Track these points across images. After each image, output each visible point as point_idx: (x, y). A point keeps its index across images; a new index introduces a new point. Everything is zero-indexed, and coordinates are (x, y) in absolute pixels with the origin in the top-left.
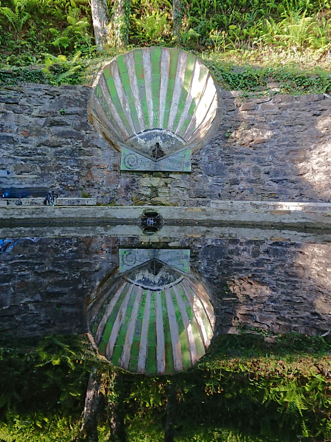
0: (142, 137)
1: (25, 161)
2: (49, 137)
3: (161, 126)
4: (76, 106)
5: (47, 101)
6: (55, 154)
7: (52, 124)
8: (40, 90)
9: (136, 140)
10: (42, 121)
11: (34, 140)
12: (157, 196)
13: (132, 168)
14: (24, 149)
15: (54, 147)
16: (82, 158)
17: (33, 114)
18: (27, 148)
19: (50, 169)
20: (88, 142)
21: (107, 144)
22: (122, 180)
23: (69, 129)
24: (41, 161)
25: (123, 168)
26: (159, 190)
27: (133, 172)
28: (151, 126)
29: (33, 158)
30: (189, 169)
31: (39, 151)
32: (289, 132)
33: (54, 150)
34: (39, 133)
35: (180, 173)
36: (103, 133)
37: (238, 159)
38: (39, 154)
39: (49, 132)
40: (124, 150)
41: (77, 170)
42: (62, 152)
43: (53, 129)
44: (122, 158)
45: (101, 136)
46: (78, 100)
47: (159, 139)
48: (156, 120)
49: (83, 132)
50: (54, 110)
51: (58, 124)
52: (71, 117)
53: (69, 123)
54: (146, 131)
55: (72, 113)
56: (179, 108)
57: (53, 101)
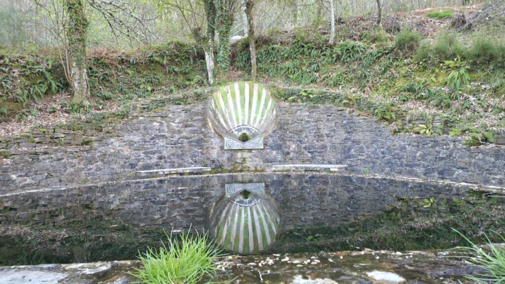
0: (236, 130)
1: (172, 147)
2: (184, 134)
3: (246, 124)
4: (199, 116)
5: (183, 114)
6: (188, 142)
7: (186, 126)
8: (179, 109)
9: (232, 132)
10: (181, 125)
11: (177, 136)
12: (245, 163)
13: (231, 148)
14: (171, 141)
15: (187, 139)
16: (203, 144)
17: (176, 122)
18: (173, 140)
19: (185, 151)
20: (206, 135)
21: (217, 135)
22: (226, 155)
23: (195, 128)
24: (181, 147)
25: (226, 148)
26: (246, 159)
27: (231, 150)
28: (241, 124)
29: (176, 146)
30: (262, 147)
31: (180, 142)
32: (315, 125)
33: (188, 140)
34: (179, 132)
35: (258, 149)
36: (214, 130)
37: (289, 140)
38: (180, 143)
39: (185, 130)
40: (226, 139)
41: (200, 150)
42: (191, 142)
43: (187, 129)
44: (225, 142)
45: (213, 131)
46: (200, 113)
47: (245, 131)
48: (243, 121)
49: (203, 130)
50: (187, 119)
51: (190, 126)
52: (196, 122)
53: (195, 125)
54: (238, 127)
55: (196, 120)
56: (256, 114)
57: (186, 114)
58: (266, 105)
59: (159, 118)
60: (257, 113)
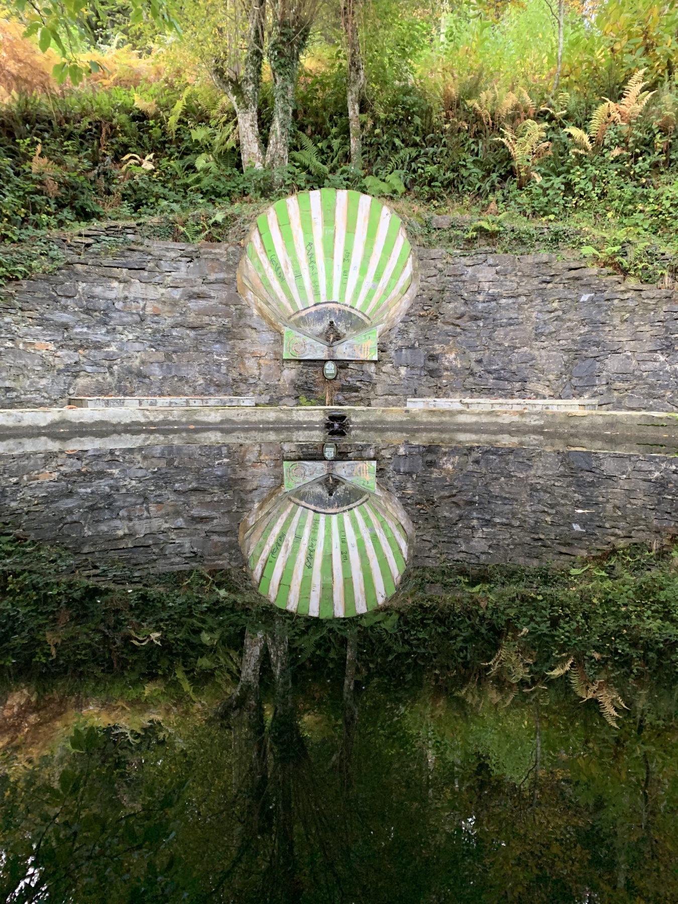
0: (310, 315)
1: (156, 347)
3: (336, 299)
4: (222, 271)
5: (183, 265)
6: (196, 337)
7: (191, 297)
8: (173, 250)
9: (302, 317)
10: (177, 293)
11: (167, 320)
13: (299, 356)
14: (155, 331)
15: (194, 328)
16: (231, 342)
17: (165, 283)
18: (159, 330)
19: (189, 358)
21: (264, 323)
22: (286, 372)
23: (213, 303)
25: (286, 355)
27: (300, 361)
28: (323, 298)
30: (375, 357)
31: (174, 334)
33: (194, 332)
34: (173, 309)
35: (363, 362)
36: (259, 309)
38: (174, 338)
39: (186, 306)
40: (288, 332)
41: (224, 359)
43: (191, 303)
44: (286, 342)
45: (255, 312)
46: (226, 263)
47: (333, 317)
48: (329, 291)
49: (232, 307)
50: (193, 278)
51: (199, 296)
52: (215, 286)
53: (213, 295)
54: (315, 305)
55: (216, 282)
56: (360, 273)
57: (191, 265)
58: (387, 252)
59: (125, 270)
60: (363, 271)
